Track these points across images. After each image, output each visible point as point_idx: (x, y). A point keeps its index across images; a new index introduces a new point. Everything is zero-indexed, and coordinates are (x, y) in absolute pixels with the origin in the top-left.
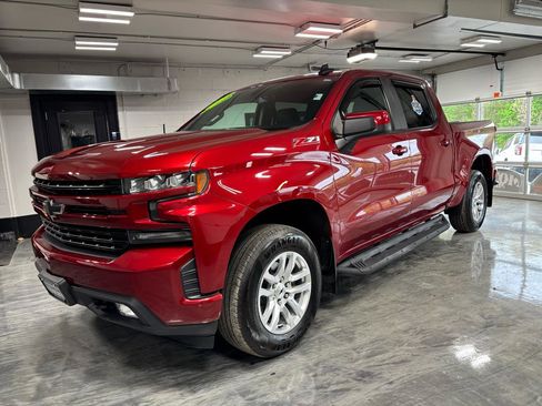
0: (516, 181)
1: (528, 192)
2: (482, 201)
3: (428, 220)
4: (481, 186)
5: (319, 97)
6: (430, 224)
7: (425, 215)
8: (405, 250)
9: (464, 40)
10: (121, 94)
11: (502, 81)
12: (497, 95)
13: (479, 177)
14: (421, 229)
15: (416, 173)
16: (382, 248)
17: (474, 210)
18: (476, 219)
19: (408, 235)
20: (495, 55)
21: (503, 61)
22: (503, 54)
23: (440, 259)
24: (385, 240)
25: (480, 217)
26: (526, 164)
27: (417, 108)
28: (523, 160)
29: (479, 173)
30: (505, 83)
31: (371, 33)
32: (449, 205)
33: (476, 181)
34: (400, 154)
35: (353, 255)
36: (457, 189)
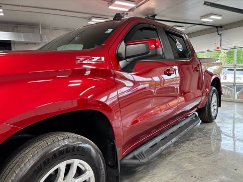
0: (229, 92)
1: (236, 98)
2: (216, 104)
3: (187, 117)
4: (215, 96)
5: (110, 31)
6: (188, 120)
7: (185, 114)
8: (173, 140)
9: (202, 17)
10: (14, 42)
11: (221, 41)
12: (218, 48)
13: (214, 90)
14: (183, 123)
15: (178, 88)
16: (158, 139)
17: (212, 110)
18: (213, 115)
19: (175, 129)
20: (217, 27)
21: (221, 31)
22: (221, 27)
23: (195, 142)
24: (160, 133)
25: (215, 113)
26: (234, 84)
27: (180, 47)
28: (233, 82)
29: (214, 88)
30: (222, 42)
31: (153, 10)
32: (199, 107)
33: (213, 93)
34: (169, 75)
35: (136, 148)
36: (203, 98)
